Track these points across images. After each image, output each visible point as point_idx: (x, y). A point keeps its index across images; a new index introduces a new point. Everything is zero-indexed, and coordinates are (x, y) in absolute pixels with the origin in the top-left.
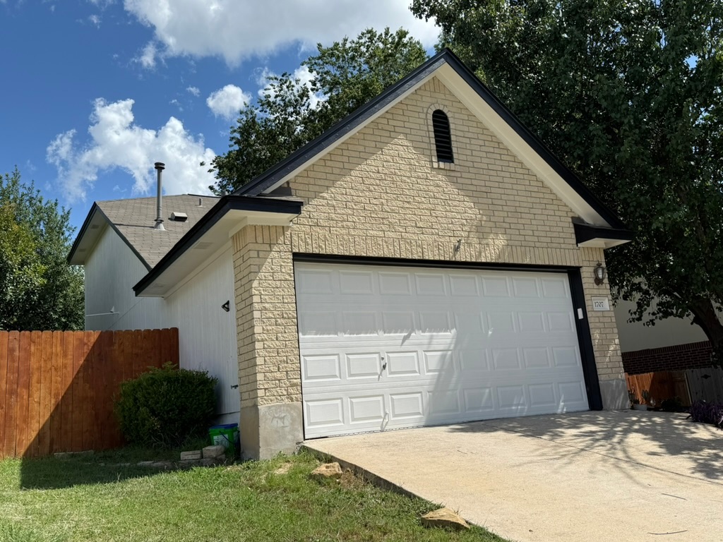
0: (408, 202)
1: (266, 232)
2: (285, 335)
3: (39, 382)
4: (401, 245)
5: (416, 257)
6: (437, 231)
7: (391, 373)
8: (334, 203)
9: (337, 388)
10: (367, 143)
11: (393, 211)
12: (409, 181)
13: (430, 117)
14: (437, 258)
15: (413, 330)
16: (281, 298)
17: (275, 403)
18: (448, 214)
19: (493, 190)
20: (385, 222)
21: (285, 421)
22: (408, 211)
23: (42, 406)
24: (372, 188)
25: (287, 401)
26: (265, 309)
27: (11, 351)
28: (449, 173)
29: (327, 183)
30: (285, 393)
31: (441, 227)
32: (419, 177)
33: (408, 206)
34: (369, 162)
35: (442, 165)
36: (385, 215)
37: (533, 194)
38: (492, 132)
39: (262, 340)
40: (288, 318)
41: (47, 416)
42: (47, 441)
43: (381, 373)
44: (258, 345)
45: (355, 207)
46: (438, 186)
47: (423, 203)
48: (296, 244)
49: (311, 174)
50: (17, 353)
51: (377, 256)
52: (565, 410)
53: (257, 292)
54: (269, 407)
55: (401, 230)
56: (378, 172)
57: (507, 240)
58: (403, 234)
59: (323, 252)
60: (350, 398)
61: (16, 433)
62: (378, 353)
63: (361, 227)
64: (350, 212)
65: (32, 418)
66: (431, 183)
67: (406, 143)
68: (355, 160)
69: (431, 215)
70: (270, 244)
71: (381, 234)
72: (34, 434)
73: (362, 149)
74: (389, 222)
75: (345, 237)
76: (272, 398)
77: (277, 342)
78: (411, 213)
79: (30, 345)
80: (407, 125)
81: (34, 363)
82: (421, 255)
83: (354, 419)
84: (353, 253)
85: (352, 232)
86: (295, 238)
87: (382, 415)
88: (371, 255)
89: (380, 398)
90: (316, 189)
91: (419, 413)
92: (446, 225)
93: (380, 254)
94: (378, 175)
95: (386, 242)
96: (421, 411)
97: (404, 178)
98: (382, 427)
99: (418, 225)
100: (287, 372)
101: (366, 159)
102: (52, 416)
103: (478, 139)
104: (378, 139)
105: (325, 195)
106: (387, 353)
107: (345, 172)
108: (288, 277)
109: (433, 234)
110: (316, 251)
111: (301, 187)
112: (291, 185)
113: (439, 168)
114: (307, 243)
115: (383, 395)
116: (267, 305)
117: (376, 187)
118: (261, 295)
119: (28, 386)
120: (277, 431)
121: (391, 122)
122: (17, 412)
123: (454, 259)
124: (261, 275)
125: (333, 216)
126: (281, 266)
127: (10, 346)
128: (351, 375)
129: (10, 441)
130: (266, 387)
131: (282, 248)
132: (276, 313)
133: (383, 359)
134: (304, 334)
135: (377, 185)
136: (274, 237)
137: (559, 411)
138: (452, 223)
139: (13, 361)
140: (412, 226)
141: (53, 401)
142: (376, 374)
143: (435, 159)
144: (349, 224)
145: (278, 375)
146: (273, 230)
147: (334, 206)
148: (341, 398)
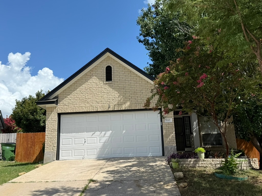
0: (94, 95)
1: (51, 109)
2: (53, 134)
3: (37, 145)
4: (90, 108)
5: (95, 111)
6: (103, 102)
7: (87, 143)
8: (71, 98)
9: (71, 147)
10: (82, 80)
11: (89, 98)
12: (95, 89)
13: (105, 69)
14: (102, 110)
15: (96, 132)
16: (53, 125)
17: (49, 151)
18: (108, 97)
19: (126, 87)
20: (86, 102)
21: (51, 155)
22: (94, 98)
23: (37, 151)
24: (83, 93)
25: (52, 150)
26: (49, 128)
27: (31, 137)
28: (110, 84)
29: (69, 93)
30: (52, 148)
31: (105, 101)
32: (99, 87)
33: (94, 96)
34: (83, 85)
35: (107, 82)
36: (86, 100)
37: (143, 86)
38: (128, 69)
39: (47, 136)
40: (55, 130)
41: (38, 153)
42: (38, 159)
43: (84, 144)
44: (46, 137)
45: (77, 99)
46: (105, 89)
47: (99, 94)
48: (58, 111)
49: (65, 92)
50: (32, 138)
51: (82, 111)
52: (151, 156)
53: (47, 124)
54: (47, 152)
55: (91, 103)
56: (85, 88)
57: (130, 102)
58: (91, 105)
59: (66, 112)
60: (74, 150)
61: (31, 157)
62: (84, 138)
63: (78, 104)
64: (75, 100)
65: (35, 153)
66: (103, 88)
67: (96, 78)
68: (78, 86)
69: (102, 98)
70: (52, 112)
71: (84, 105)
72: (35, 157)
73: (81, 82)
74: (87, 102)
75: (73, 107)
76: (48, 150)
77: (51, 136)
78: (95, 98)
79: (35, 136)
80: (97, 72)
81: (36, 140)
82: (97, 110)
83: (75, 156)
84: (75, 112)
85: (75, 106)
86: (58, 109)
87: (83, 155)
88: (80, 111)
89: (83, 150)
90: (66, 95)
91: (95, 155)
92: (107, 100)
93: (84, 111)
94: (85, 89)
95: (85, 107)
96: (96, 154)
97: (94, 88)
98: (83, 158)
99: (97, 101)
100: (53, 143)
101: (82, 85)
102: (39, 153)
103: (123, 72)
104: (87, 78)
105: (68, 97)
106: (87, 138)
107: (75, 89)
108: (56, 119)
109: (102, 103)
110: (64, 112)
111: (62, 96)
112: (59, 96)
113: (106, 83)
114: (61, 110)
115: (84, 150)
116: (49, 127)
117: (84, 92)
118: (48, 124)
119: (34, 146)
120: (48, 158)
121: (91, 73)
122: (32, 152)
123: (108, 110)
124: (49, 119)
125: (70, 102)
126: (54, 117)
127: (31, 136)
128: (75, 144)
129: (30, 158)
130: (47, 147)
131: (55, 112)
132: (51, 129)
133: (85, 140)
134: (62, 134)
135: (85, 92)
136: (53, 109)
137: (149, 156)
138: (109, 99)
139: (32, 140)
140: (95, 102)
141: (40, 149)
142: (83, 144)
143: (105, 81)
144: (74, 104)
145: (50, 144)
146: (53, 108)
147: (70, 99)
148: (71, 150)
